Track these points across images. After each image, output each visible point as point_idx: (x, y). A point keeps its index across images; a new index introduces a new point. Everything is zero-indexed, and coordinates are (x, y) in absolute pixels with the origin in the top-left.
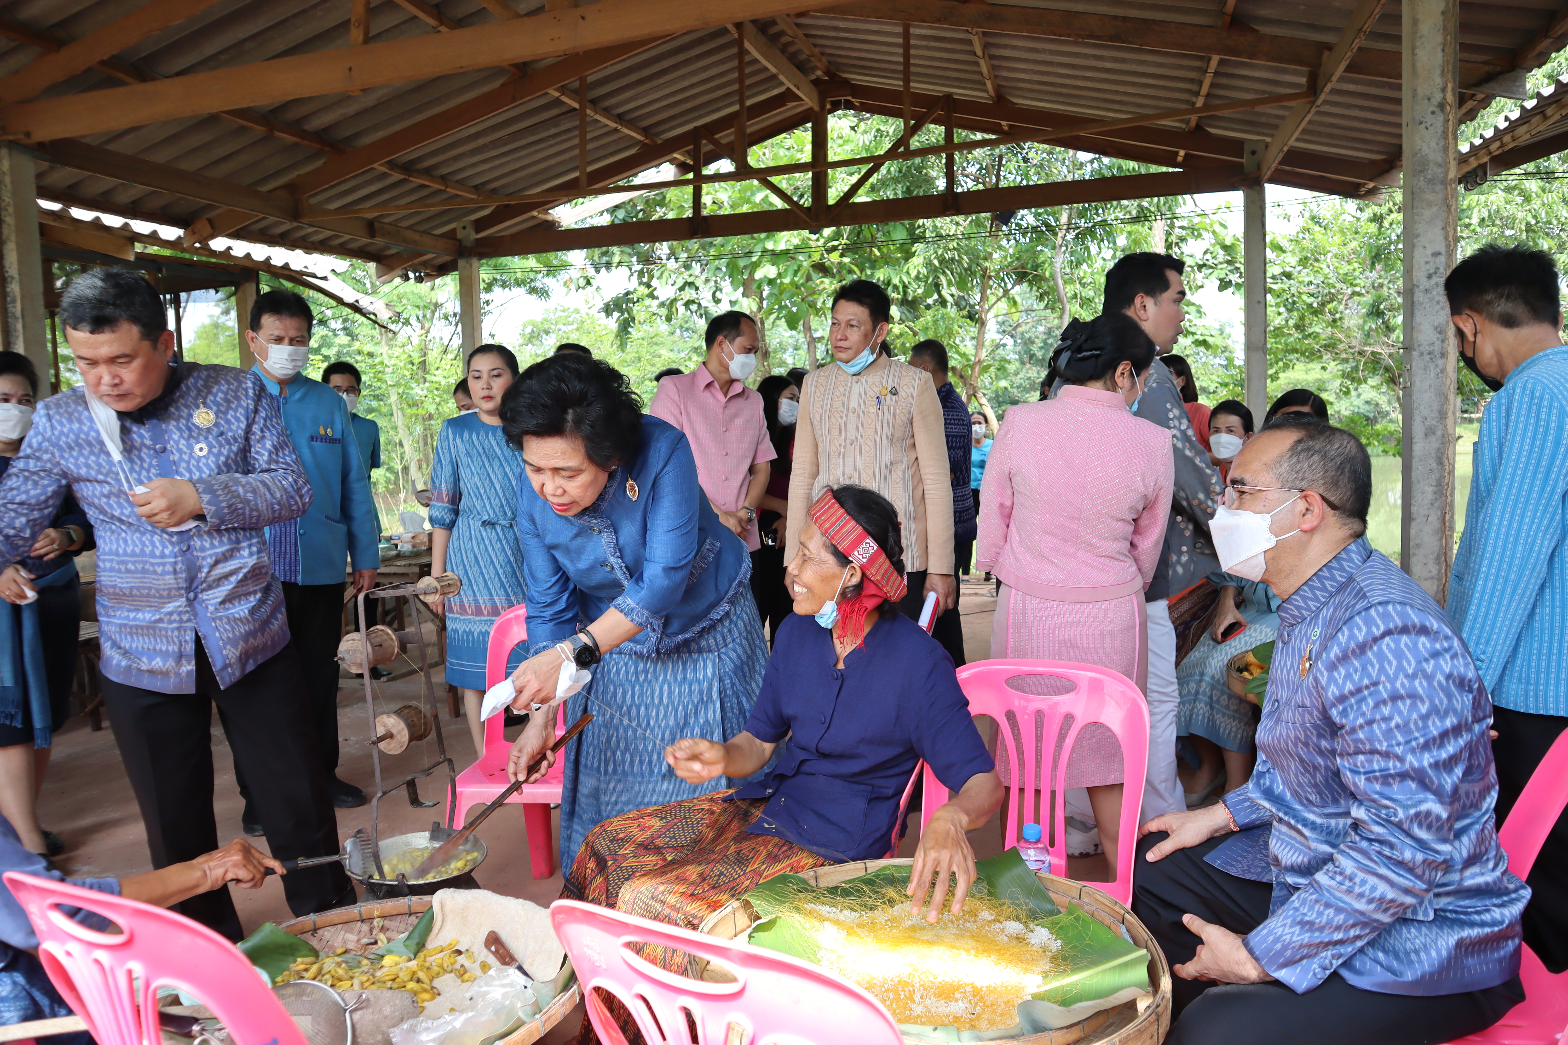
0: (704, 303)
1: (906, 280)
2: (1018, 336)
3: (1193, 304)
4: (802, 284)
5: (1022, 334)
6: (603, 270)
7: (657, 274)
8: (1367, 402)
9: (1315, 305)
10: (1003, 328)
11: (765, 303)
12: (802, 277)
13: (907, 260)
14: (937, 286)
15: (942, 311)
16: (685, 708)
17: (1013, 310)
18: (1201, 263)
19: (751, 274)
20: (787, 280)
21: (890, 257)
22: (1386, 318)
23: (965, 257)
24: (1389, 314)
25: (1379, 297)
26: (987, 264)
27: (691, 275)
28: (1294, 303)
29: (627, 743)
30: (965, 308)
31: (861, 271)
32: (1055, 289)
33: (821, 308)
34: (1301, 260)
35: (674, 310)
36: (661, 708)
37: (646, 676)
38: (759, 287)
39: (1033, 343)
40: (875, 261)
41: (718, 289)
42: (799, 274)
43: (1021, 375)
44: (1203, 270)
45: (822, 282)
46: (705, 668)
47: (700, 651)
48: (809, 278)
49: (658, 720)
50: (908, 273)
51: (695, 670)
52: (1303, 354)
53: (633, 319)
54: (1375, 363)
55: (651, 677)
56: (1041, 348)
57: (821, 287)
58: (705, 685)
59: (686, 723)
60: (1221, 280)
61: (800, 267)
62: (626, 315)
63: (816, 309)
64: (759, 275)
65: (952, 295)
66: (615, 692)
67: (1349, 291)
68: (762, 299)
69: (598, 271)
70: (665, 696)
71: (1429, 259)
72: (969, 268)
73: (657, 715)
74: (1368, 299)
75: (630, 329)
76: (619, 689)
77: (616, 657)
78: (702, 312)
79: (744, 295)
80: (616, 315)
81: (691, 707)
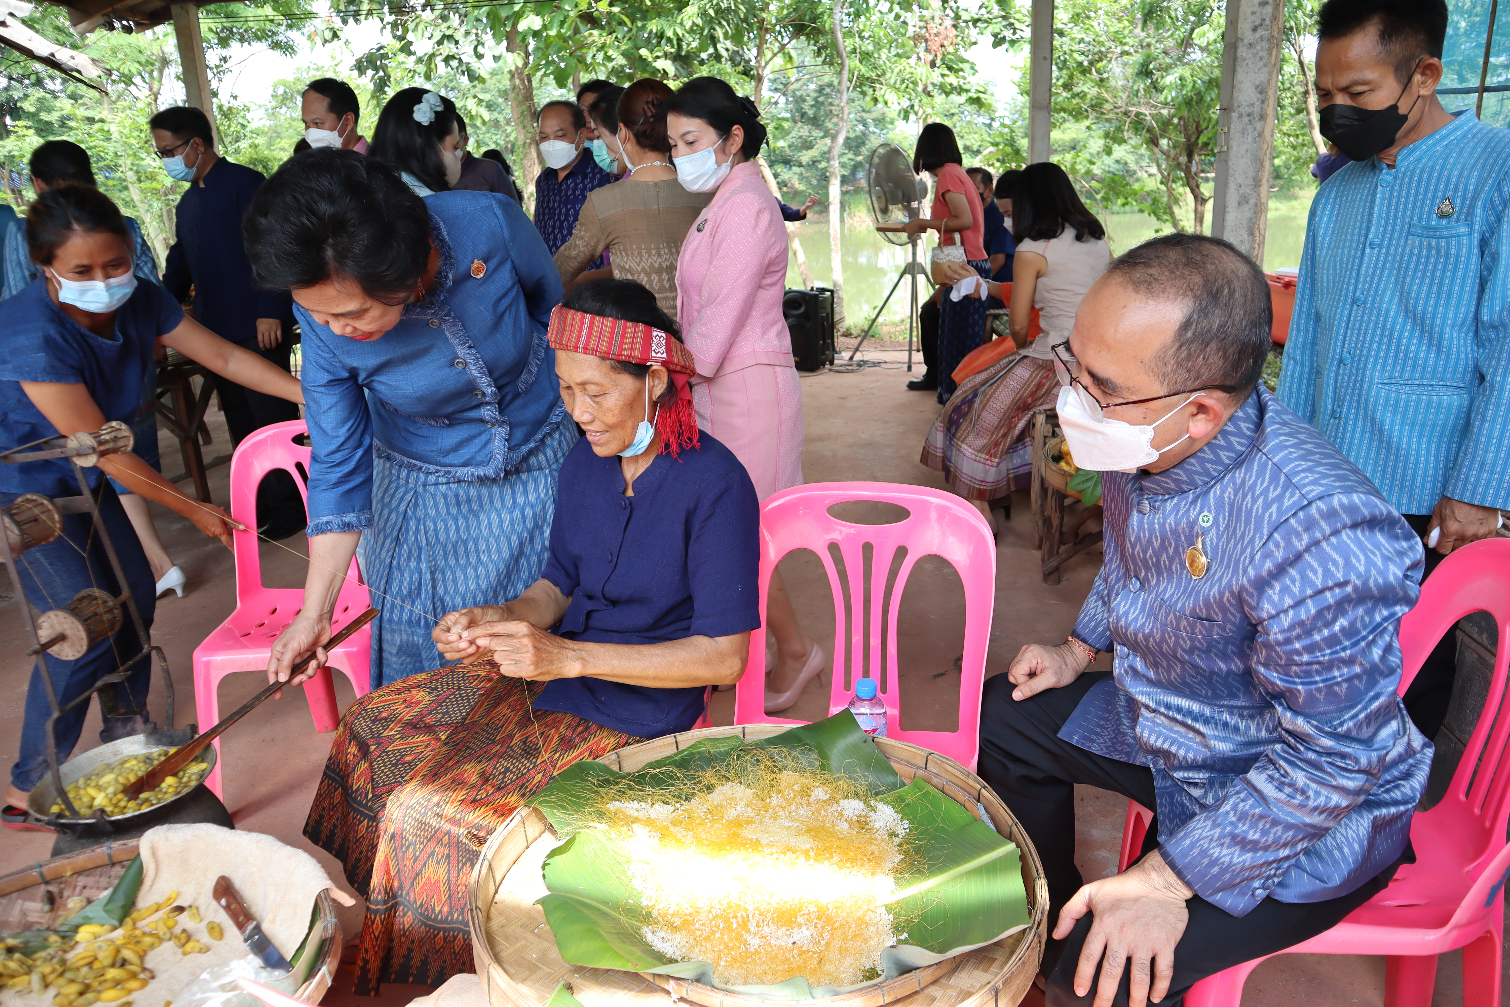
0: (465, 59)
1: (680, 32)
2: (790, 93)
3: (967, 61)
4: (570, 37)
5: (794, 92)
6: (351, 20)
7: (411, 26)
8: (1117, 162)
9: (1086, 63)
10: (775, 86)
11: (531, 58)
12: (568, 29)
13: (680, 10)
14: (714, 41)
15: (718, 66)
16: (520, 536)
17: (789, 66)
18: (976, 17)
19: (514, 26)
20: (553, 33)
21: (662, 7)
22: (1155, 78)
23: (741, 7)
24: (1157, 74)
25: (1148, 56)
26: (764, 15)
27: (449, 28)
28: (1065, 61)
29: (456, 585)
30: (739, 64)
31: (633, 22)
32: (835, 45)
33: (591, 64)
34: (1073, 17)
35: (433, 66)
36: (491, 540)
37: (470, 506)
38: (524, 39)
39: (804, 101)
40: (647, 11)
41: (480, 43)
42: (566, 26)
43: (793, 134)
44: (979, 24)
45: (591, 34)
46: (536, 489)
47: (529, 470)
48: (576, 31)
49: (490, 554)
50: (681, 24)
51: (526, 492)
52: (1070, 114)
53: (389, 77)
54: (1138, 124)
55: (475, 507)
56: (812, 106)
57: (590, 40)
58: (538, 508)
59: (521, 553)
60: (995, 35)
61: (566, 17)
62: (381, 73)
63: (586, 65)
64: (522, 26)
65: (727, 50)
66: (436, 530)
67: (1119, 50)
68: (527, 55)
69: (345, 22)
70: (494, 525)
71: (1255, 9)
72: (745, 20)
73: (489, 549)
74: (1137, 58)
75: (386, 89)
76: (440, 525)
77: (432, 489)
78: (464, 68)
79: (508, 49)
80: (370, 73)
81: (525, 534)
